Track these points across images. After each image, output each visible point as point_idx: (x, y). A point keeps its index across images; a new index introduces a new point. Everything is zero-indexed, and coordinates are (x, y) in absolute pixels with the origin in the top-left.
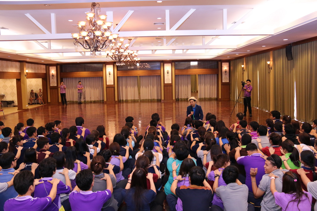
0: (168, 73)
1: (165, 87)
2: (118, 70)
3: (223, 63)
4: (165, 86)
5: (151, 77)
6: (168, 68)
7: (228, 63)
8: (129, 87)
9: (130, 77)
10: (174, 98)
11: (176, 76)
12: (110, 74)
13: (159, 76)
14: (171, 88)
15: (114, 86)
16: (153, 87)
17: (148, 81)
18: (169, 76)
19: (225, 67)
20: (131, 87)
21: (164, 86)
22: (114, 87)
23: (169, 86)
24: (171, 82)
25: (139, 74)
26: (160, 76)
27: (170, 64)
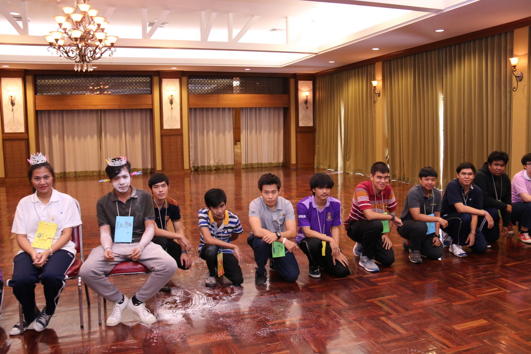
0: (171, 103)
1: (164, 138)
2: (36, 93)
3: (299, 82)
4: (165, 136)
5: (126, 114)
6: (171, 89)
7: (312, 82)
8: (68, 138)
9: (72, 112)
10: (186, 167)
11: (190, 109)
12: (13, 104)
13: (146, 110)
14: (179, 140)
15: (25, 136)
16: (133, 136)
17: (120, 123)
18: (173, 111)
19: (305, 92)
20: (73, 138)
21: (162, 136)
22: (27, 140)
23: (175, 135)
24: (179, 127)
25: (96, 106)
26: (151, 111)
27: (177, 81)
